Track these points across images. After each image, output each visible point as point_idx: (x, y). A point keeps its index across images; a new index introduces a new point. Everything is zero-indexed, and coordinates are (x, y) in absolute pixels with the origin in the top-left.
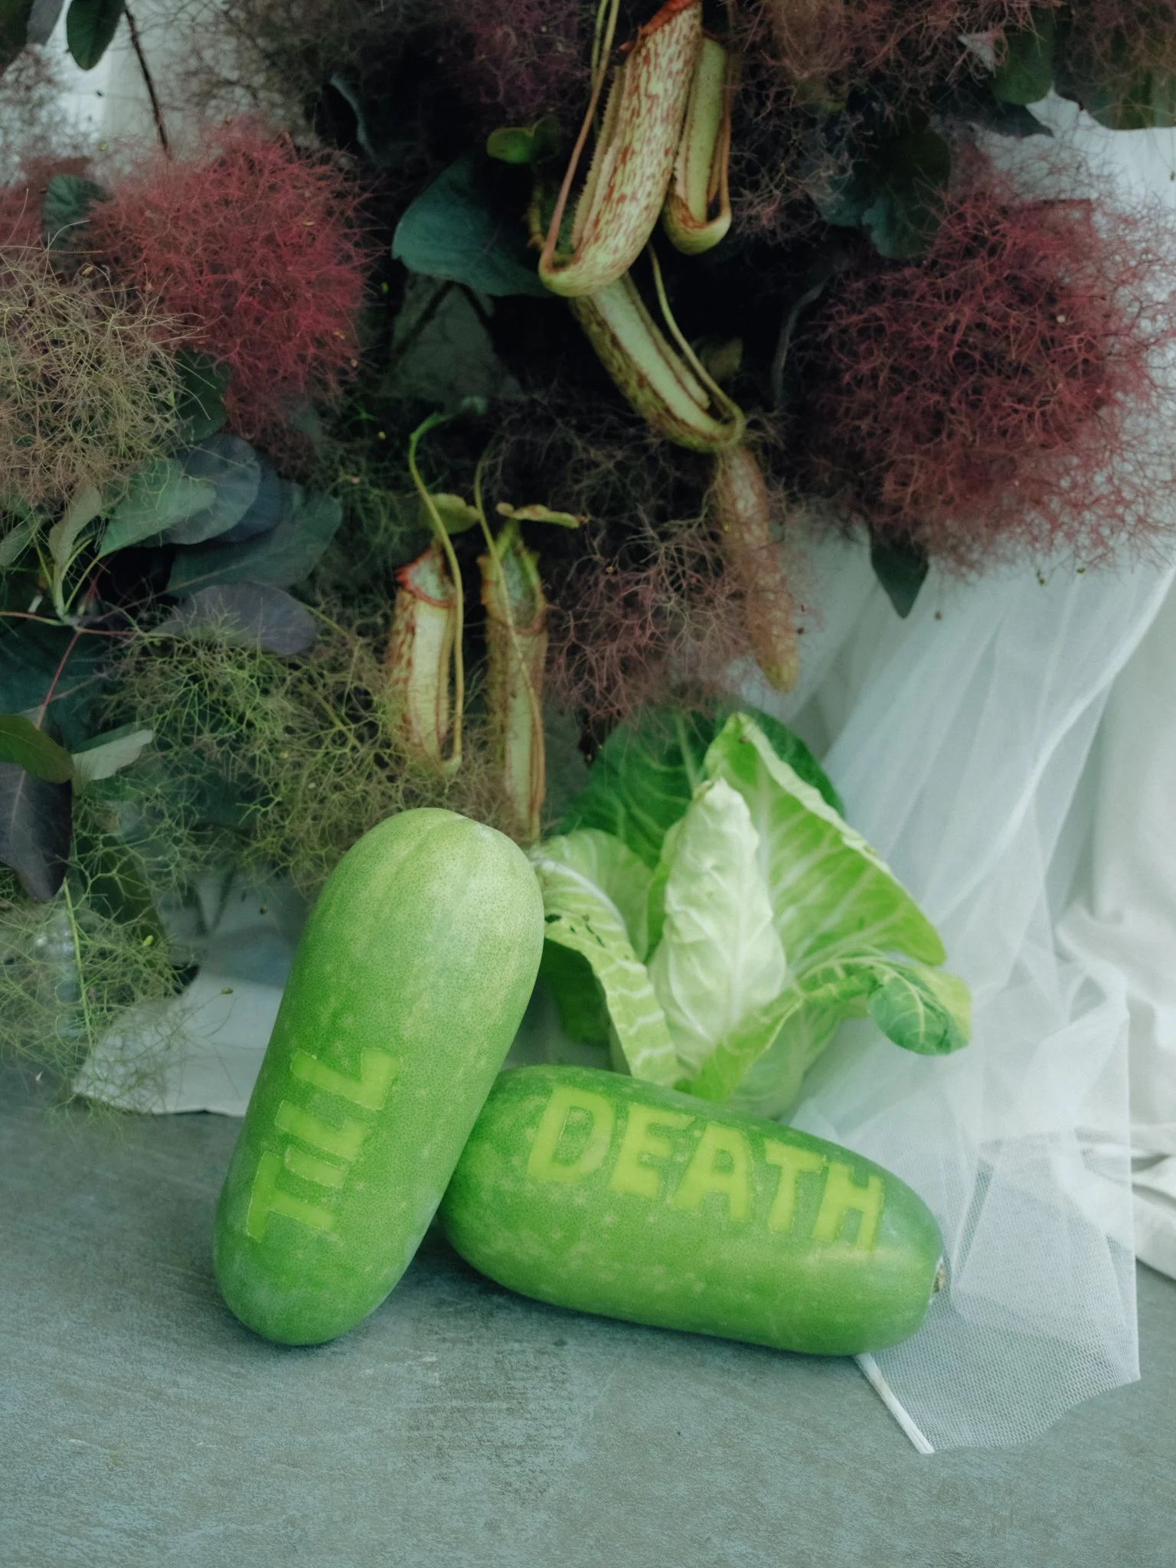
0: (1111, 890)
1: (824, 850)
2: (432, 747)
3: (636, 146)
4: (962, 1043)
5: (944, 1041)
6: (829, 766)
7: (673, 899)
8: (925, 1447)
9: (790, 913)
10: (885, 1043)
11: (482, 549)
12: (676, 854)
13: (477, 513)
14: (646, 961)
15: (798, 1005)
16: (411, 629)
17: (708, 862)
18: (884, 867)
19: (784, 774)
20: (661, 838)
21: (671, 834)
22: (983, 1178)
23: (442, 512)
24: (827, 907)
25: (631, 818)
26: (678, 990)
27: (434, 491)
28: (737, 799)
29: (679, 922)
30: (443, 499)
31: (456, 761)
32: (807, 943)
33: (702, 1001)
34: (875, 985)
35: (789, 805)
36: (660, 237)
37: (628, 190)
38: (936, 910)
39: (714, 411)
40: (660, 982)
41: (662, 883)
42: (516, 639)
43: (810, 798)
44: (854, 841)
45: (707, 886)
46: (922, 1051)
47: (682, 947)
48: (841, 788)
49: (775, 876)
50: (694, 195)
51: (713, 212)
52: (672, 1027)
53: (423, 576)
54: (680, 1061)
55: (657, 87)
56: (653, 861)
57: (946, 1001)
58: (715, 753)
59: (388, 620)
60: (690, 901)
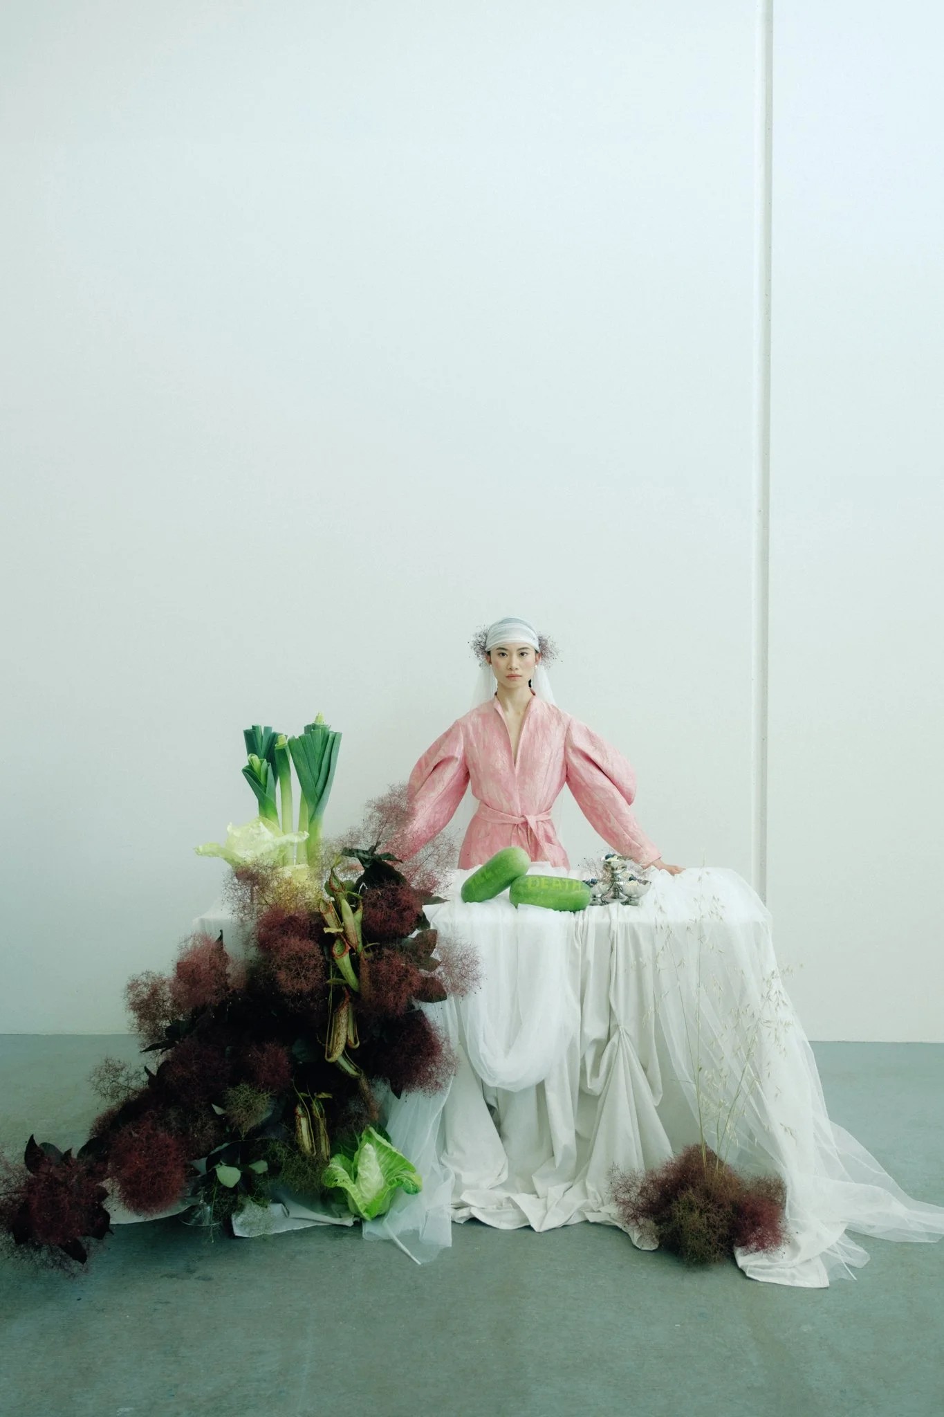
0: (450, 1150)
1: (388, 1151)
2: (310, 1152)
3: (341, 1033)
4: (420, 1191)
5: (416, 1192)
6: (387, 1129)
7: (359, 1169)
8: (419, 1263)
9: (382, 1166)
10: (405, 1194)
11: (312, 1103)
12: (358, 1159)
13: (310, 1095)
14: (354, 1183)
15: (389, 1189)
16: (300, 1125)
17: (366, 1160)
18: (401, 1154)
19: (378, 1138)
20: (354, 1153)
21: (357, 1153)
22: (427, 1217)
23: (302, 1097)
24: (390, 1163)
25: (344, 1148)
26: (362, 1188)
27: (300, 1091)
28: (371, 1146)
29: (361, 1174)
30: (302, 1094)
31: (315, 1153)
32: (387, 1171)
33: (368, 1190)
34: (402, 1182)
35: (379, 1143)
36: (347, 1046)
37: (340, 1042)
38: (412, 1162)
39: (356, 1070)
40: (358, 1187)
41: (356, 1167)
42: (320, 1121)
43: (384, 1142)
44: (394, 1150)
45: (366, 1165)
46: (413, 1194)
47: (363, 1179)
48: (390, 1134)
49: (379, 1159)
50: (351, 1038)
51: (356, 1043)
52: (362, 1197)
53: (299, 1111)
54: (365, 1205)
55: (343, 1021)
56: (351, 1158)
57: (417, 1183)
58: (364, 1135)
59: (295, 1122)
60: (364, 1169)
